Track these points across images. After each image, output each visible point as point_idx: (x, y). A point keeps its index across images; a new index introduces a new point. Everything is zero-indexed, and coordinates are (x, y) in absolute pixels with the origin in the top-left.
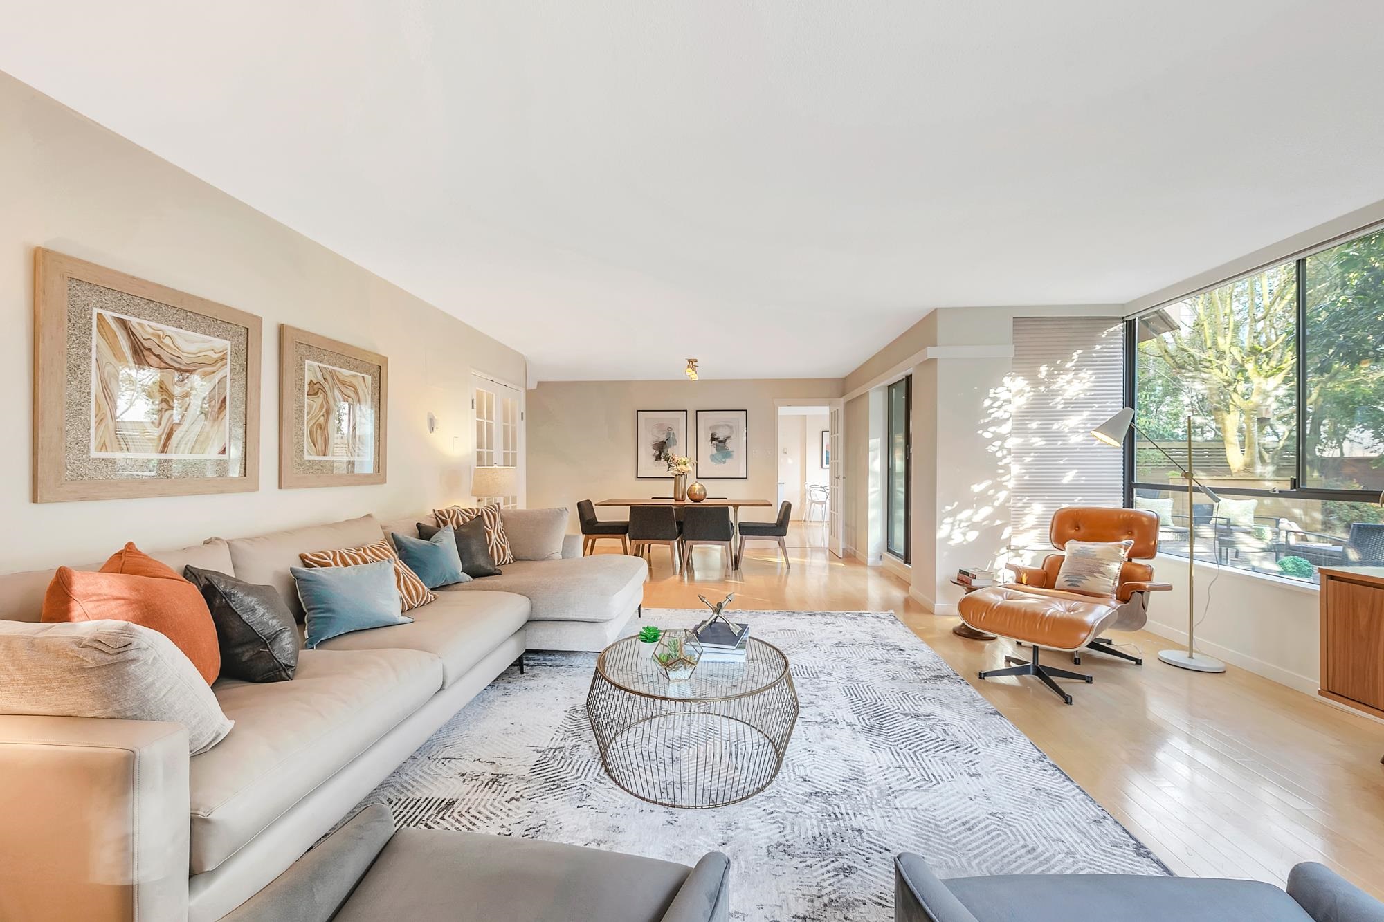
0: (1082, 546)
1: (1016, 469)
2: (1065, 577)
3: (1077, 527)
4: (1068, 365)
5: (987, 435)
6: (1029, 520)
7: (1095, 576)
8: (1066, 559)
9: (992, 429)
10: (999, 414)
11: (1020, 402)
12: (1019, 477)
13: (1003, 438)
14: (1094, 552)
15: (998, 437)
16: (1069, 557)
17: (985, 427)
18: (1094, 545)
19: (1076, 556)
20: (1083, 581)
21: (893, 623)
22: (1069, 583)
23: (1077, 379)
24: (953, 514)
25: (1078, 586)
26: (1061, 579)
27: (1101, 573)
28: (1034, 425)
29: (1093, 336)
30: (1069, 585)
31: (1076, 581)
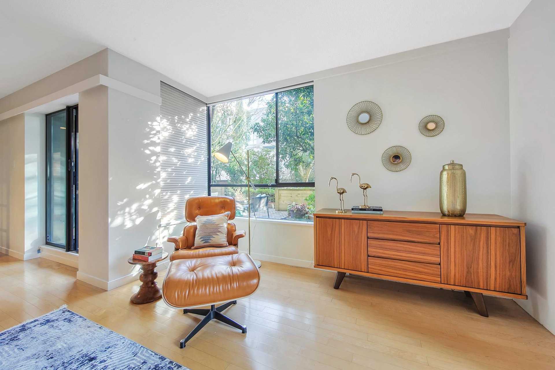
0: (207, 218)
1: (163, 175)
2: (201, 238)
3: (199, 208)
4: (188, 120)
5: (147, 152)
6: (171, 206)
7: (217, 235)
8: (198, 227)
9: (151, 148)
10: (155, 139)
11: (165, 134)
12: (165, 180)
13: (157, 154)
14: (214, 221)
15: (154, 153)
16: (201, 227)
17: (147, 146)
18: (212, 217)
19: (205, 225)
20: (211, 239)
21: (70, 321)
22: (204, 242)
23: (191, 129)
24: (123, 208)
25: (209, 242)
26: (198, 241)
27: (220, 232)
28: (172, 150)
29: (195, 108)
30: (204, 243)
31: (208, 240)
